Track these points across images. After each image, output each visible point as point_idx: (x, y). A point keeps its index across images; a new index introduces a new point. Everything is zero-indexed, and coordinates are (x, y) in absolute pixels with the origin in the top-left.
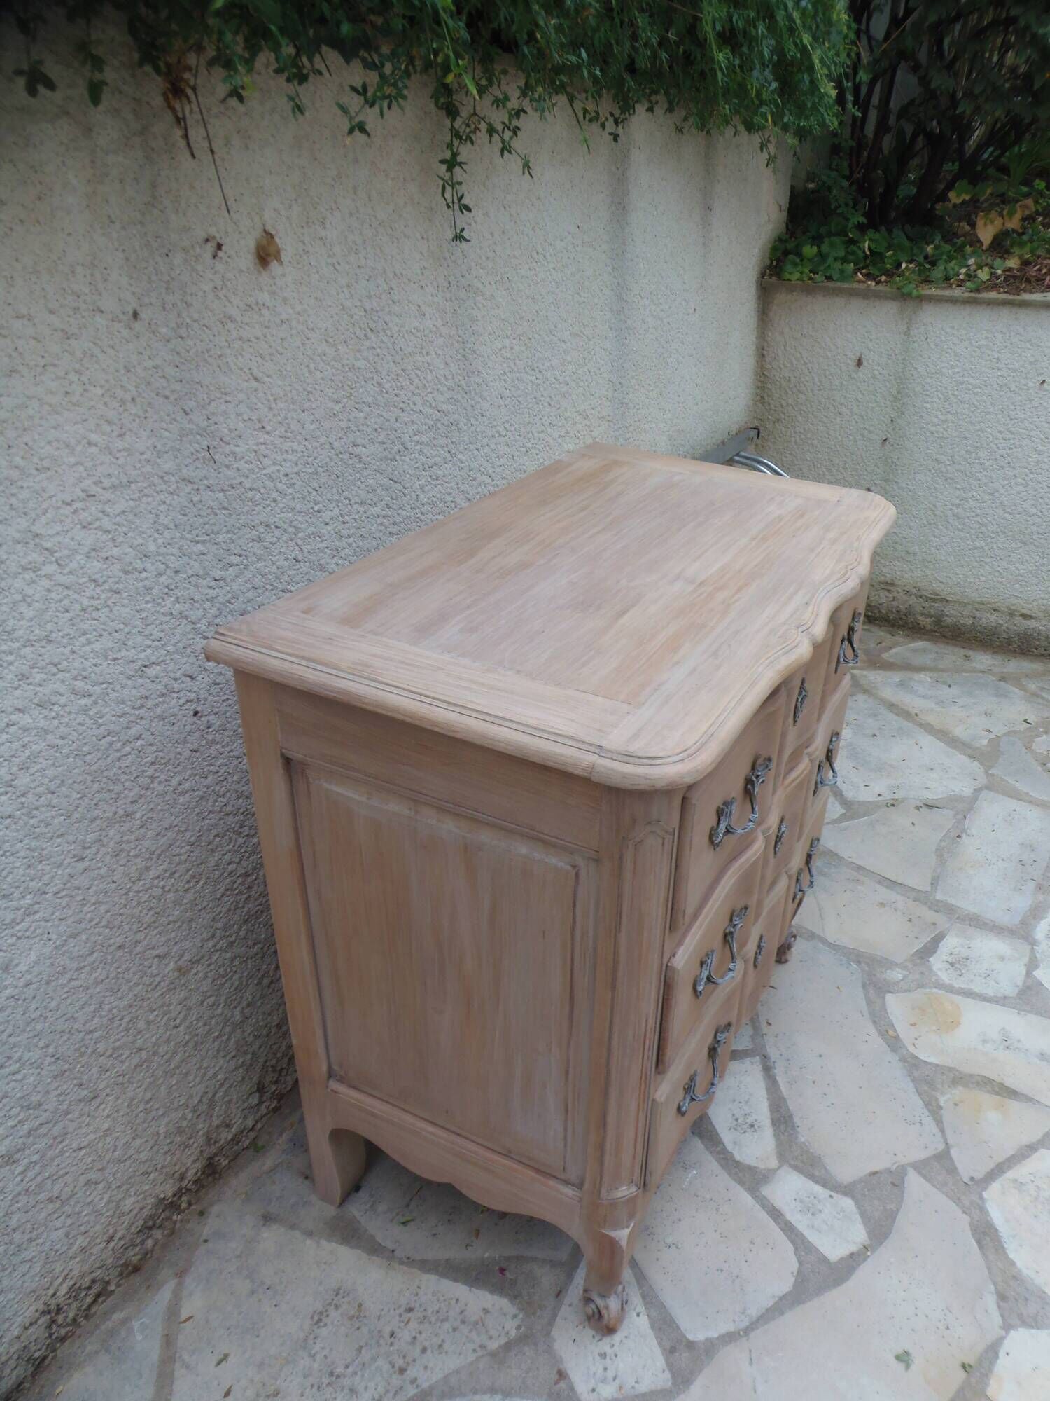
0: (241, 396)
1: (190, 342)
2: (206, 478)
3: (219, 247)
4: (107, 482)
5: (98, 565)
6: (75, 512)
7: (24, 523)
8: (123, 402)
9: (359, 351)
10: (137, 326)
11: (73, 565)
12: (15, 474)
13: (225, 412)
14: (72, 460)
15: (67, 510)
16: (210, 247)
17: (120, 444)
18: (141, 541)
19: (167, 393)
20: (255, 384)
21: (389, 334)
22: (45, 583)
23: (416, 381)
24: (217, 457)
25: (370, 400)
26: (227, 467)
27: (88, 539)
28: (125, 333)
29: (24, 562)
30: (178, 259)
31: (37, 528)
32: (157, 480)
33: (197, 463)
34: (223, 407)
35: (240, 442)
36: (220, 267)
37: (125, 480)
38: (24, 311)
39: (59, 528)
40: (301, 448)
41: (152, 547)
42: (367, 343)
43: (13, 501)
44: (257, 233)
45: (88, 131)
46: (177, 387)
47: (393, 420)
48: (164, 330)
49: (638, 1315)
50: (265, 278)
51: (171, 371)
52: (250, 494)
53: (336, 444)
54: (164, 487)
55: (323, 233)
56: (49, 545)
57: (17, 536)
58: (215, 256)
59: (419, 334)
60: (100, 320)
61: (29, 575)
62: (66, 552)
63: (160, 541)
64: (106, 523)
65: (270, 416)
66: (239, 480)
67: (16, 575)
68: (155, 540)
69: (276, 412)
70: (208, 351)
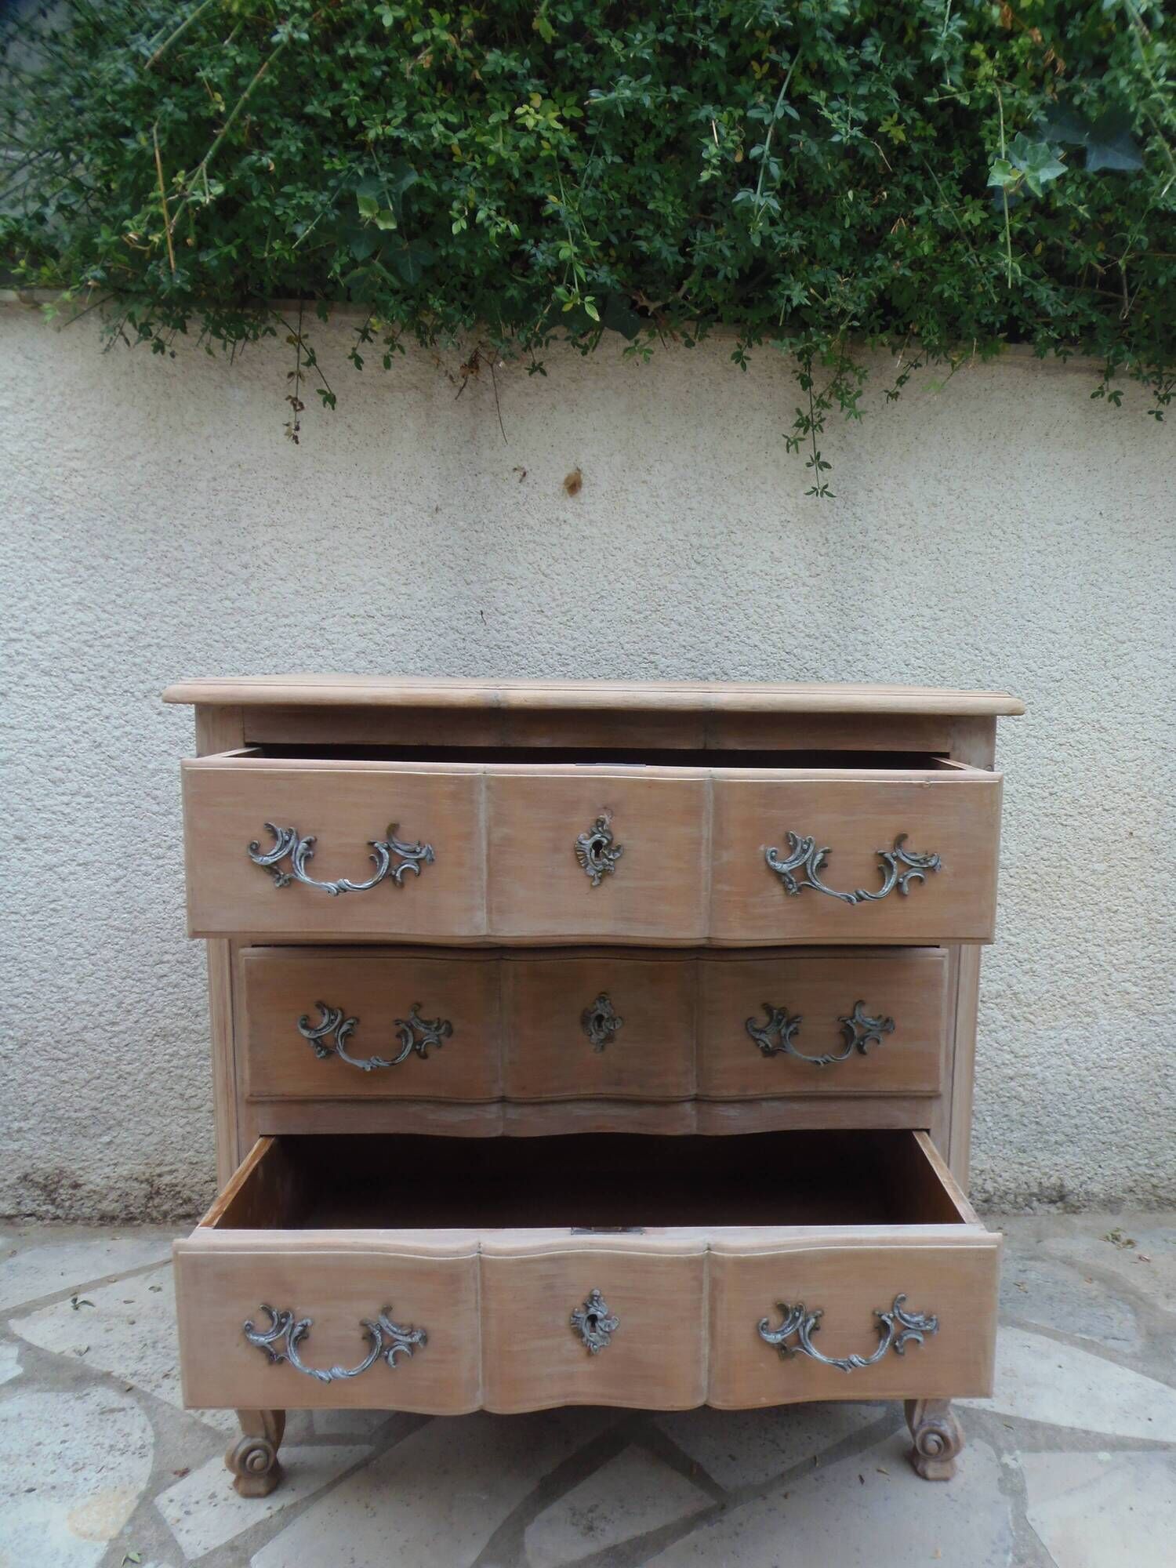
0: (525, 583)
1: (482, 535)
2: (473, 633)
3: (525, 474)
4: (385, 611)
5: (363, 663)
6: (356, 623)
7: (316, 618)
8: (412, 563)
9: (677, 576)
10: (438, 516)
11: (344, 656)
12: (319, 587)
13: (504, 591)
14: (363, 590)
15: (350, 620)
16: (518, 474)
17: (403, 590)
18: (402, 659)
19: (452, 565)
20: (542, 578)
21: (721, 569)
22: (320, 660)
23: (755, 617)
24: (489, 621)
25: (682, 619)
26: (498, 631)
27: (362, 644)
28: (427, 520)
29: (308, 641)
30: (486, 479)
31: (325, 624)
32: (427, 622)
33: (468, 621)
34: (505, 587)
35: (516, 616)
36: (522, 488)
37: (400, 614)
38: (352, 493)
39: (340, 629)
40: (584, 638)
41: (411, 667)
42: (689, 572)
43: (313, 602)
44: (570, 470)
45: (429, 397)
46: (464, 563)
47: (711, 644)
48: (461, 523)
49: (269, 1508)
50: (570, 503)
51: (460, 552)
52: (516, 658)
53: (627, 646)
54: (433, 629)
55: (648, 478)
56: (330, 638)
57: (308, 624)
58: (521, 481)
59: (768, 577)
60: (409, 509)
61: (312, 651)
62: (341, 646)
63: (419, 665)
64: (377, 638)
65: (553, 604)
66: (507, 644)
67: (300, 648)
68: (415, 663)
69: (560, 602)
70: (501, 544)
